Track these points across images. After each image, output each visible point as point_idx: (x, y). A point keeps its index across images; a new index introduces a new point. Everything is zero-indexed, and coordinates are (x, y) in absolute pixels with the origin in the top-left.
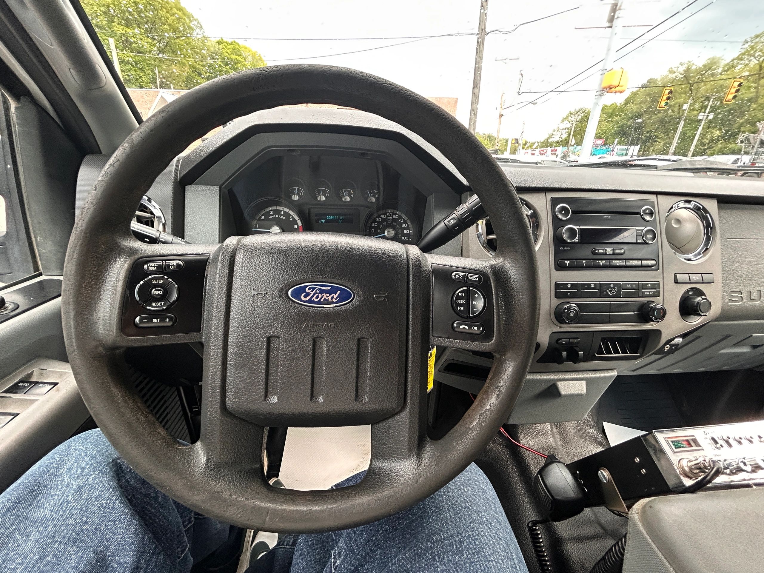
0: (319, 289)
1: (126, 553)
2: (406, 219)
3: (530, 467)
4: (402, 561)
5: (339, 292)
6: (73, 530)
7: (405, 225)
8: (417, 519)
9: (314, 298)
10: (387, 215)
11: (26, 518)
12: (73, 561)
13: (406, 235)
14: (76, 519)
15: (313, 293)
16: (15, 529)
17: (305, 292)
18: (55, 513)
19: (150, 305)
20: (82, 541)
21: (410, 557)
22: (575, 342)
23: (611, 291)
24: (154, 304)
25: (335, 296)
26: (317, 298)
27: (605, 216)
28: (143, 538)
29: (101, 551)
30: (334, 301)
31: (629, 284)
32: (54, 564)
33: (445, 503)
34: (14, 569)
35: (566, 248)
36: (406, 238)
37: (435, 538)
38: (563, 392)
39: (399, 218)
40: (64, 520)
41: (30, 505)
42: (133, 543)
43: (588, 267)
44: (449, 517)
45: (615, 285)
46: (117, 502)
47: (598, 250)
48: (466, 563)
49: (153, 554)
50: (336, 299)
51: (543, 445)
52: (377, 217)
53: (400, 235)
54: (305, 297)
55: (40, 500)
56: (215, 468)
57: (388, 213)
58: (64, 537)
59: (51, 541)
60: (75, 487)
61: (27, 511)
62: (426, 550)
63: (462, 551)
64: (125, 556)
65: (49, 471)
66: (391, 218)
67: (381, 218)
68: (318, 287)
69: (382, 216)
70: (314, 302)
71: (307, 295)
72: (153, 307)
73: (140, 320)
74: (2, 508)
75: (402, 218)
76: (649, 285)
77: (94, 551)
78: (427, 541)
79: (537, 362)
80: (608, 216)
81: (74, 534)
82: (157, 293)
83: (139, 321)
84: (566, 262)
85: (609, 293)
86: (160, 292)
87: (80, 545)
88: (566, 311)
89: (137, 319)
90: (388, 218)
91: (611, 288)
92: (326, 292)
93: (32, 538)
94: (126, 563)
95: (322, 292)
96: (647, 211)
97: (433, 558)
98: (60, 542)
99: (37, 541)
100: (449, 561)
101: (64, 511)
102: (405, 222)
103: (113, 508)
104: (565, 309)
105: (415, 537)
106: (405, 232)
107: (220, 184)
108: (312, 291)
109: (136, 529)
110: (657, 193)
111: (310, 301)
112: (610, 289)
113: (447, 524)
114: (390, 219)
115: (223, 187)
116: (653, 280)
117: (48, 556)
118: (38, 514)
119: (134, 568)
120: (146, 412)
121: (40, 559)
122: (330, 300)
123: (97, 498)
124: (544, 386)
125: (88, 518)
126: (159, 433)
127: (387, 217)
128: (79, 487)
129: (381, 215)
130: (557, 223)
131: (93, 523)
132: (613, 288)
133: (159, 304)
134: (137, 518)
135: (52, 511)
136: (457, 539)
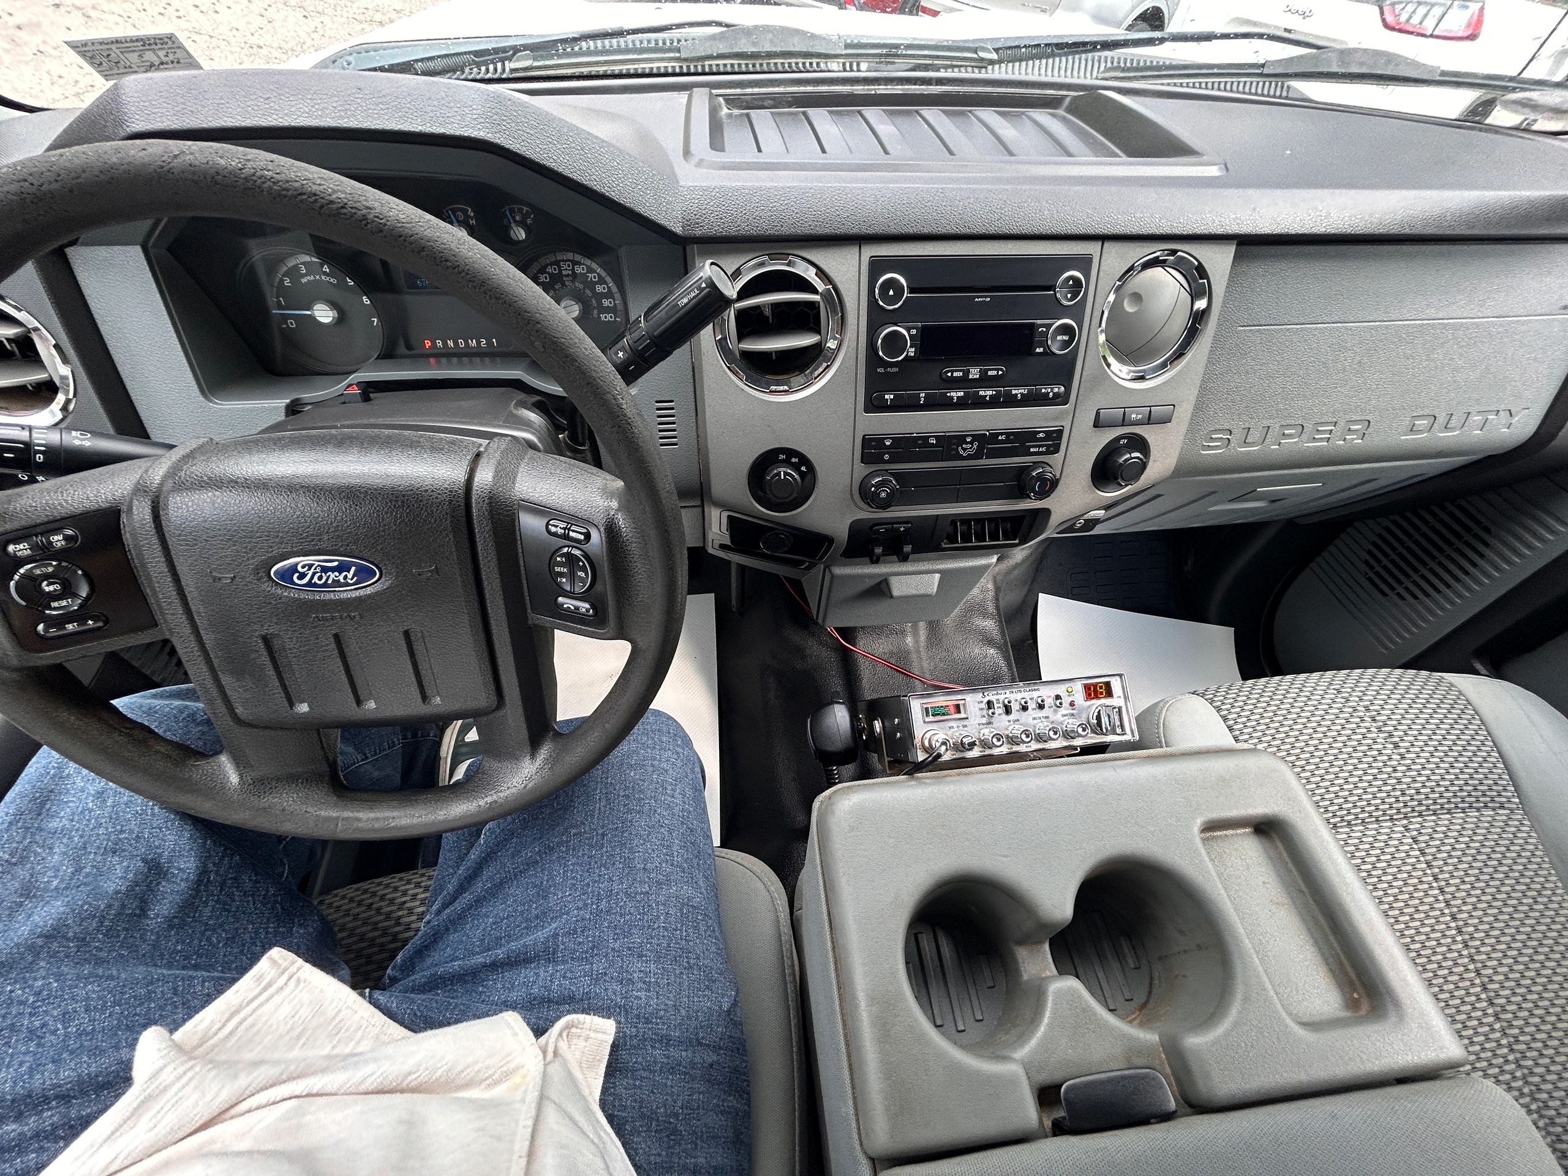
0: (319, 566)
1: (186, 859)
2: (603, 274)
3: (861, 681)
4: (530, 854)
5: (353, 569)
6: (108, 840)
7: (604, 288)
8: (560, 809)
9: (315, 579)
10: (559, 267)
11: (40, 829)
12: (118, 871)
13: (608, 310)
14: (107, 829)
15: (310, 573)
16: (30, 842)
17: (298, 572)
18: (77, 822)
19: (51, 609)
20: (124, 850)
21: (540, 851)
22: (902, 529)
23: (965, 450)
24: (55, 604)
25: (350, 576)
26: (320, 578)
27: (979, 297)
28: (205, 843)
29: (152, 859)
30: (350, 581)
31: (1002, 434)
32: (96, 876)
33: (598, 791)
34: (48, 882)
35: (889, 369)
36: (608, 317)
37: (573, 831)
38: (896, 592)
39: (587, 272)
40: (92, 830)
41: (39, 815)
42: (191, 849)
43: (930, 405)
44: (597, 808)
45: (975, 437)
46: (156, 808)
47: (952, 372)
48: (602, 856)
49: (223, 857)
50: (352, 579)
51: (892, 648)
52: (538, 273)
53: (596, 312)
54: (300, 578)
55: (50, 809)
56: (254, 782)
57: (563, 261)
58: (99, 848)
59: (83, 852)
60: (93, 792)
61: (38, 822)
62: (560, 843)
63: (603, 844)
64: (185, 862)
65: (48, 773)
66: (570, 272)
67: (548, 273)
68: (317, 563)
69: (549, 270)
70: (315, 585)
71: (302, 576)
72: (55, 609)
73: (46, 630)
74: (3, 823)
75: (595, 272)
76: (1041, 435)
77: (142, 859)
78: (563, 835)
79: (841, 556)
80: (986, 297)
81: (110, 844)
82: (51, 588)
83: (44, 630)
84: (887, 397)
85: (962, 452)
86: (57, 587)
87: (123, 854)
88: (873, 489)
89: (41, 627)
90: (564, 273)
91: (967, 443)
92: (333, 569)
93: (57, 850)
94: (188, 868)
95: (325, 570)
96: (1071, 283)
97: (568, 851)
98: (95, 853)
99: (65, 853)
100: (583, 855)
101: (88, 820)
102: (602, 281)
103: (153, 815)
104: (873, 486)
105: (554, 829)
106: (606, 303)
107: (141, 239)
108: (309, 569)
109: (191, 835)
110: (1103, 238)
111: (310, 584)
112: (964, 446)
113: (592, 816)
114: (568, 276)
115: (150, 244)
116: (1052, 425)
117: (85, 867)
118: (54, 824)
119: (200, 874)
120: (127, 728)
121: (76, 871)
122: (342, 581)
123: (126, 804)
124: (869, 583)
125: (122, 826)
126: (157, 752)
127: (560, 271)
128: (98, 793)
129: (547, 265)
130: (877, 317)
131: (131, 832)
132: (971, 443)
133: (64, 603)
134: (190, 822)
135: (72, 820)
136: (600, 832)
